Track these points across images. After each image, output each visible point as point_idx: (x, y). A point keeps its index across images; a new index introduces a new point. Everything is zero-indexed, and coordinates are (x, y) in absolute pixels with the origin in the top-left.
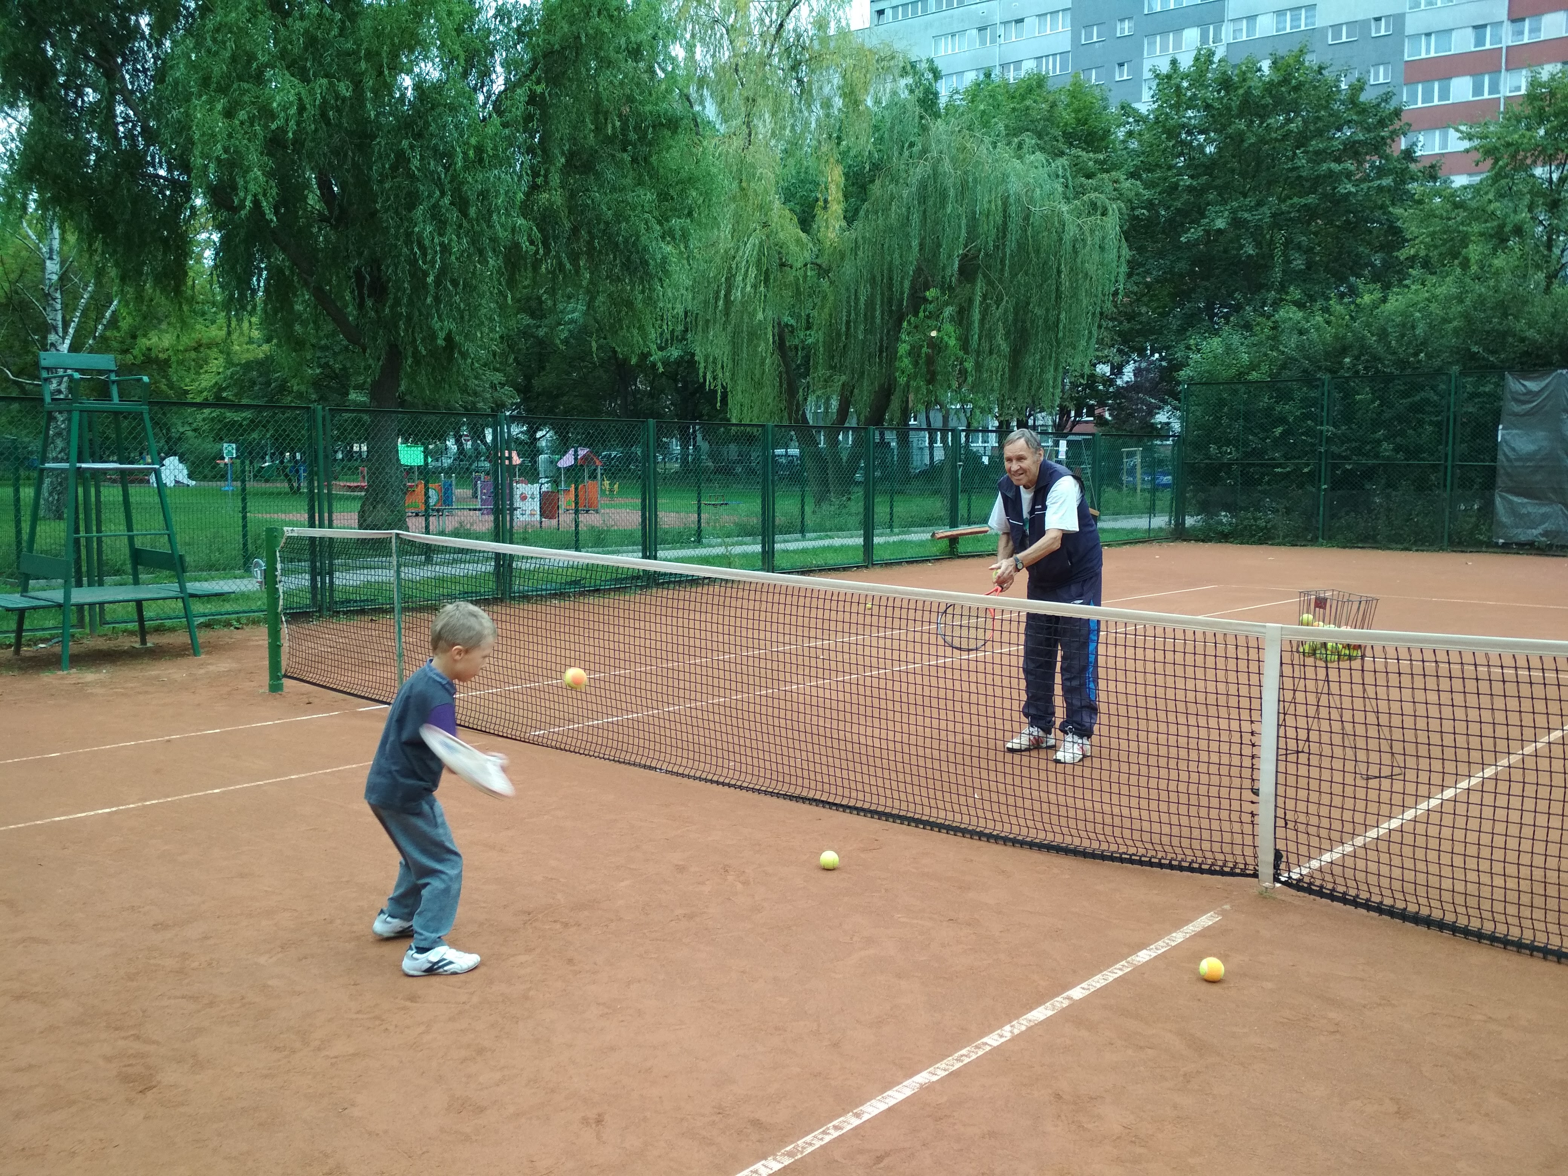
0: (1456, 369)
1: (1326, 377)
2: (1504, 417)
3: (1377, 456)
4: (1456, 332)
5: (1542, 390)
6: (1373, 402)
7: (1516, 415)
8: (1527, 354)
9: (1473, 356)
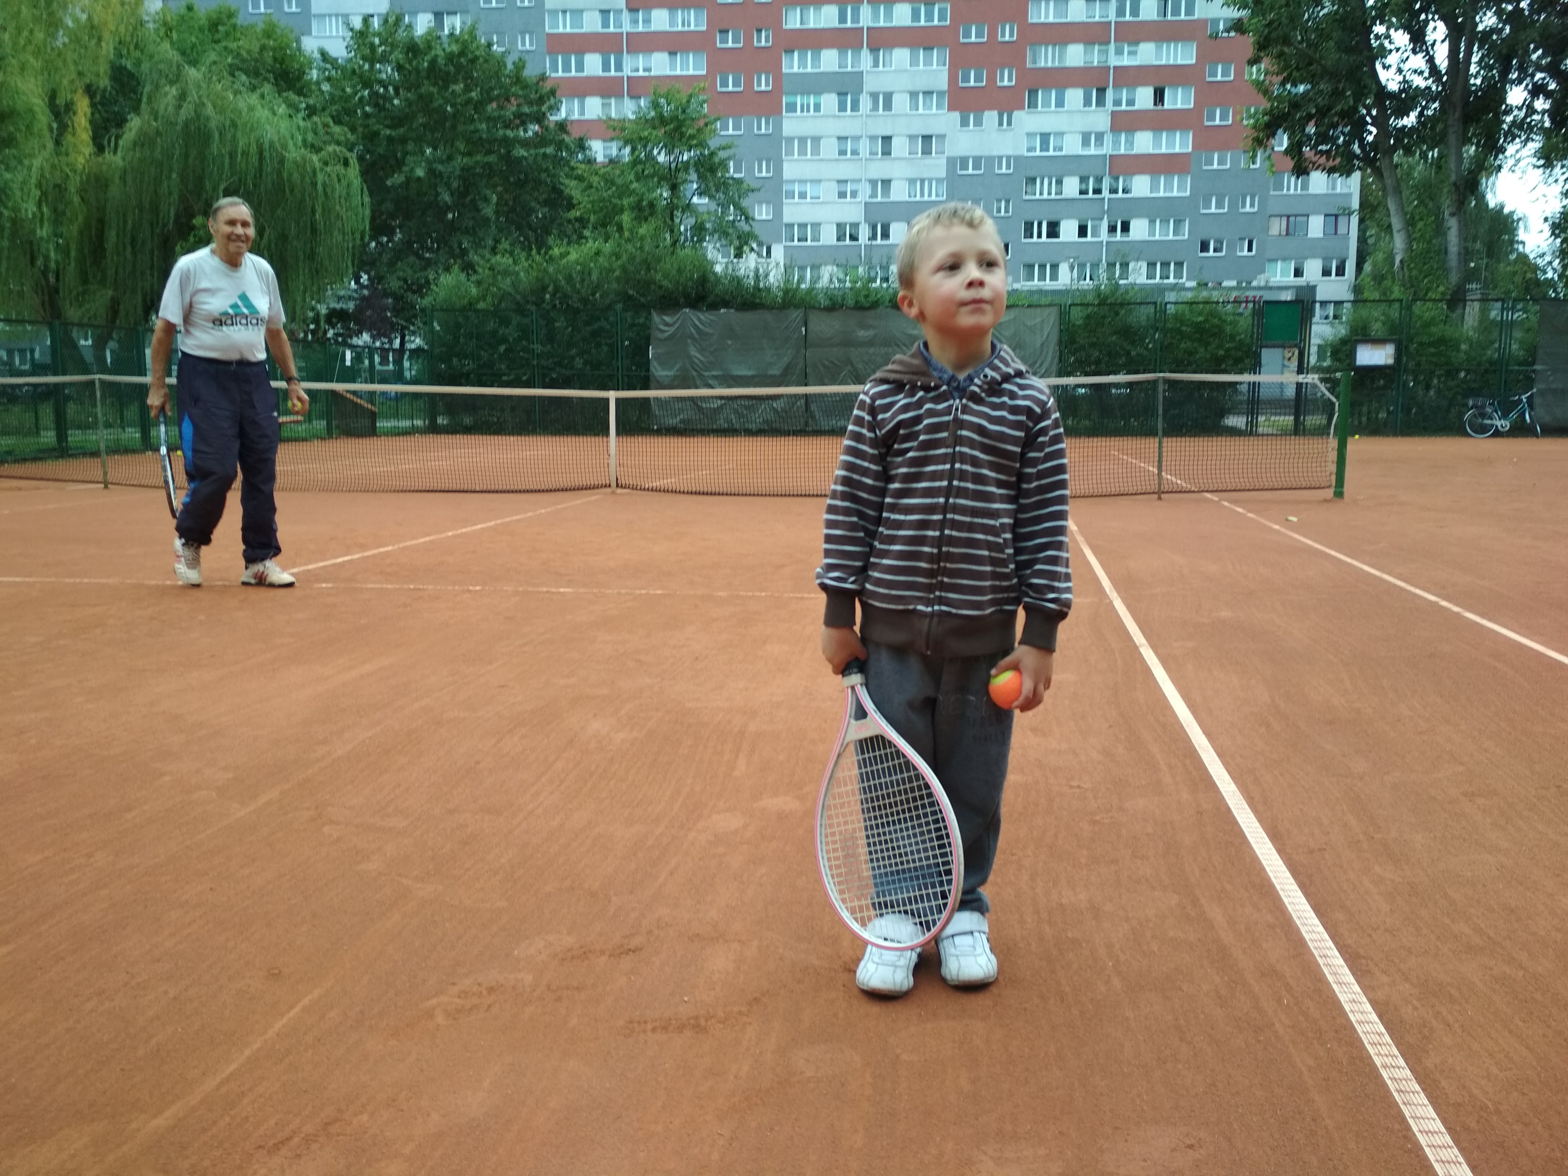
0: (619, 306)
1: (533, 308)
2: (652, 340)
3: (572, 368)
4: (618, 279)
5: (675, 323)
6: (567, 328)
7: (660, 340)
8: (663, 297)
9: (630, 297)
